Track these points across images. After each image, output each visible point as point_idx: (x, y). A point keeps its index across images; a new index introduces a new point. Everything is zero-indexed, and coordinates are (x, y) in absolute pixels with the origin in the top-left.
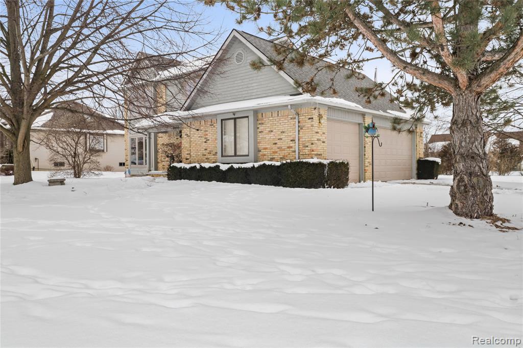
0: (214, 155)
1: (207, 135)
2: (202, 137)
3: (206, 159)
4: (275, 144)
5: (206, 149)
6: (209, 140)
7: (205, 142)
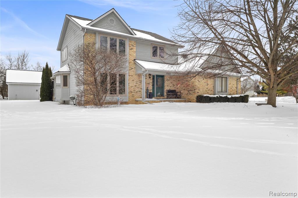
0: (211, 91)
1: (208, 82)
2: (205, 83)
3: (207, 93)
4: (231, 88)
5: (207, 88)
6: (208, 84)
7: (207, 85)
